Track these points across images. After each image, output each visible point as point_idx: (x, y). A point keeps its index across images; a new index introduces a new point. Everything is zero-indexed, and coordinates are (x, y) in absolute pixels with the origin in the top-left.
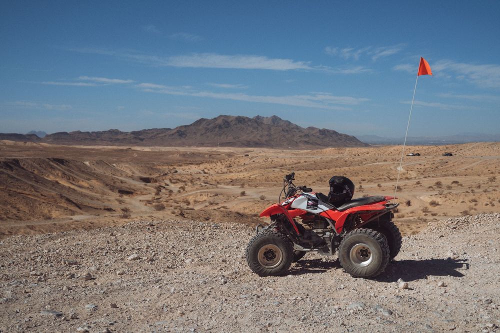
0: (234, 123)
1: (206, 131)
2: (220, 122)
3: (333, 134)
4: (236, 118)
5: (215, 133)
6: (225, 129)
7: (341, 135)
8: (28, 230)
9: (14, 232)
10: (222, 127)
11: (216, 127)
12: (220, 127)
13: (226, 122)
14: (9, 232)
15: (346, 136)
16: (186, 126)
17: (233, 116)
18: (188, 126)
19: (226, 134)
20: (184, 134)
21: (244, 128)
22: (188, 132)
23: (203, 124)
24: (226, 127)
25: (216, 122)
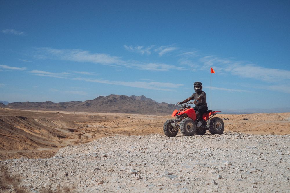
0: (119, 99)
1: (103, 103)
2: (111, 98)
3: (176, 107)
4: (120, 96)
5: (108, 105)
6: (114, 103)
8: (19, 155)
9: (11, 156)
11: (109, 101)
12: (111, 101)
13: (114, 98)
14: (8, 156)
16: (91, 100)
17: (118, 95)
19: (114, 106)
20: (90, 105)
21: (125, 102)
22: (92, 104)
23: (101, 99)
24: (115, 102)
25: (109, 98)
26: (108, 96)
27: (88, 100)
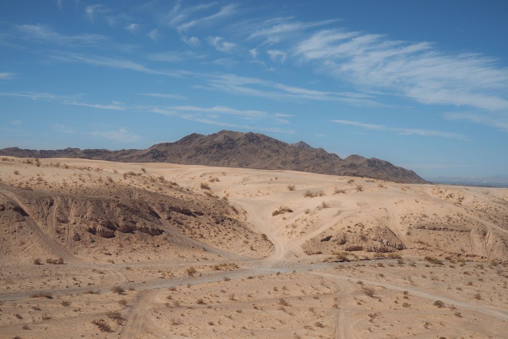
0: (242, 142)
1: (197, 152)
2: (220, 139)
3: (386, 166)
4: (246, 135)
5: (210, 155)
6: (228, 151)
7: (397, 168)
10: (223, 146)
11: (213, 147)
12: (220, 146)
13: (230, 139)
15: (403, 170)
16: (167, 144)
17: (242, 133)
18: (171, 144)
19: (228, 158)
20: (163, 156)
21: (257, 151)
22: (169, 153)
23: (195, 143)
24: (229, 148)
25: (215, 140)
26: (215, 134)
27: (161, 145)
